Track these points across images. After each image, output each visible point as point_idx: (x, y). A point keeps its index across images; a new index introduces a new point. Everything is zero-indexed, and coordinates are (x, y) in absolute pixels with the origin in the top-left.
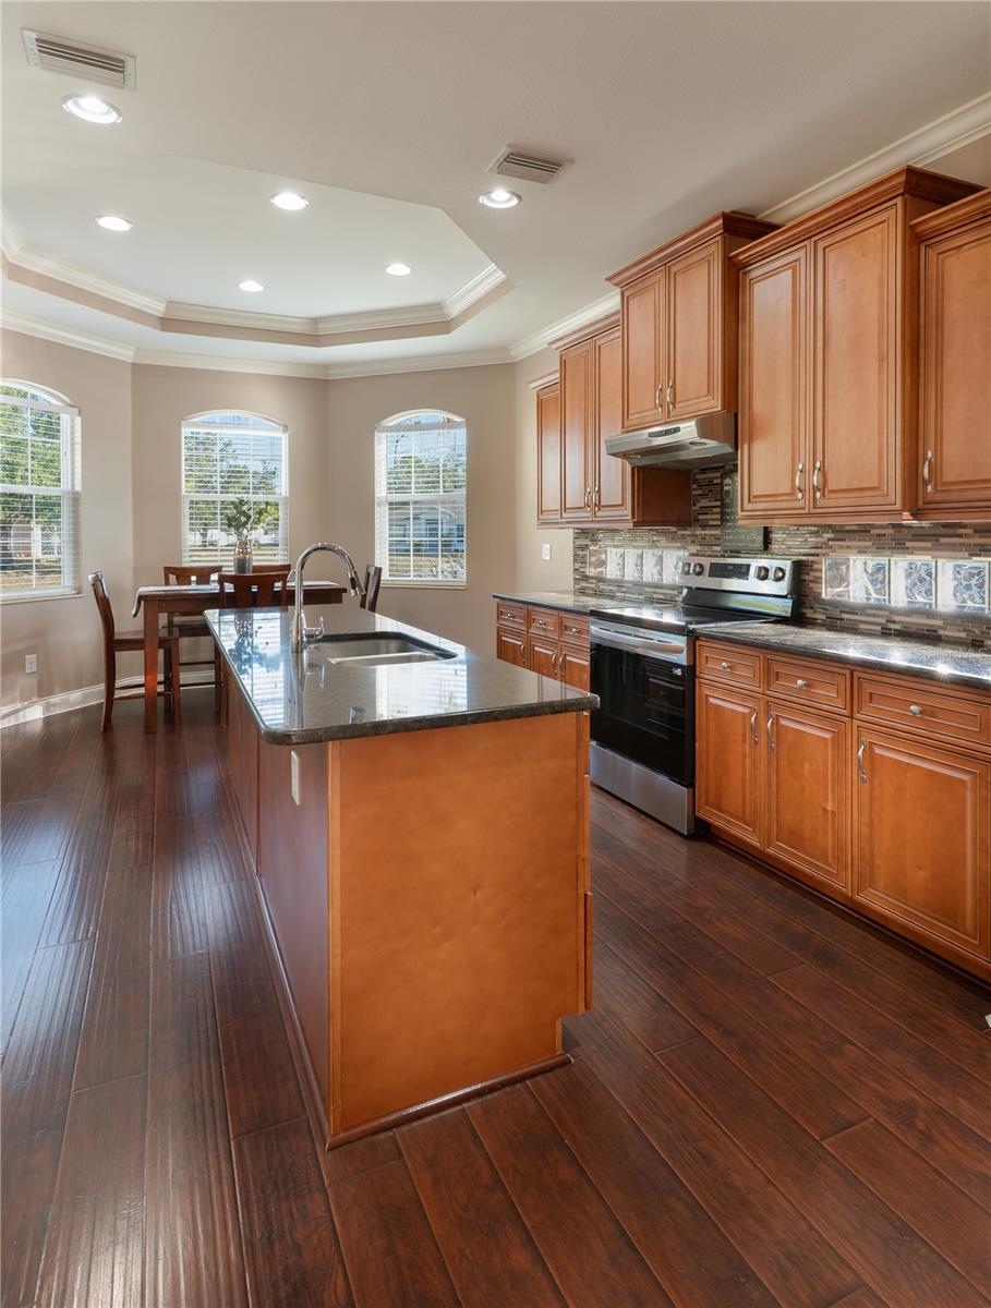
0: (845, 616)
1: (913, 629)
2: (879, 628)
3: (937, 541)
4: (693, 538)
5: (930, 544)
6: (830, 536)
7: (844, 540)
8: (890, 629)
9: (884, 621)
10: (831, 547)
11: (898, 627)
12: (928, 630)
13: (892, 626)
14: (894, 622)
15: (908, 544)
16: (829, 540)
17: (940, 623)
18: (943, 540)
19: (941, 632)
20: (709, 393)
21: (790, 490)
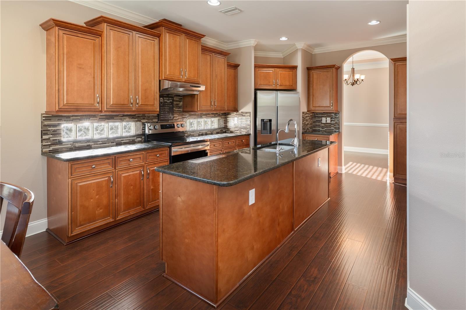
0: (191, 134)
2: (198, 135)
4: (144, 117)
5: (205, 116)
6: (188, 115)
7: (191, 116)
9: (199, 133)
11: (201, 133)
13: (200, 134)
14: (200, 133)
16: (188, 116)
17: (207, 131)
18: (208, 115)
19: (207, 133)
20: (198, 78)
21: (210, 105)
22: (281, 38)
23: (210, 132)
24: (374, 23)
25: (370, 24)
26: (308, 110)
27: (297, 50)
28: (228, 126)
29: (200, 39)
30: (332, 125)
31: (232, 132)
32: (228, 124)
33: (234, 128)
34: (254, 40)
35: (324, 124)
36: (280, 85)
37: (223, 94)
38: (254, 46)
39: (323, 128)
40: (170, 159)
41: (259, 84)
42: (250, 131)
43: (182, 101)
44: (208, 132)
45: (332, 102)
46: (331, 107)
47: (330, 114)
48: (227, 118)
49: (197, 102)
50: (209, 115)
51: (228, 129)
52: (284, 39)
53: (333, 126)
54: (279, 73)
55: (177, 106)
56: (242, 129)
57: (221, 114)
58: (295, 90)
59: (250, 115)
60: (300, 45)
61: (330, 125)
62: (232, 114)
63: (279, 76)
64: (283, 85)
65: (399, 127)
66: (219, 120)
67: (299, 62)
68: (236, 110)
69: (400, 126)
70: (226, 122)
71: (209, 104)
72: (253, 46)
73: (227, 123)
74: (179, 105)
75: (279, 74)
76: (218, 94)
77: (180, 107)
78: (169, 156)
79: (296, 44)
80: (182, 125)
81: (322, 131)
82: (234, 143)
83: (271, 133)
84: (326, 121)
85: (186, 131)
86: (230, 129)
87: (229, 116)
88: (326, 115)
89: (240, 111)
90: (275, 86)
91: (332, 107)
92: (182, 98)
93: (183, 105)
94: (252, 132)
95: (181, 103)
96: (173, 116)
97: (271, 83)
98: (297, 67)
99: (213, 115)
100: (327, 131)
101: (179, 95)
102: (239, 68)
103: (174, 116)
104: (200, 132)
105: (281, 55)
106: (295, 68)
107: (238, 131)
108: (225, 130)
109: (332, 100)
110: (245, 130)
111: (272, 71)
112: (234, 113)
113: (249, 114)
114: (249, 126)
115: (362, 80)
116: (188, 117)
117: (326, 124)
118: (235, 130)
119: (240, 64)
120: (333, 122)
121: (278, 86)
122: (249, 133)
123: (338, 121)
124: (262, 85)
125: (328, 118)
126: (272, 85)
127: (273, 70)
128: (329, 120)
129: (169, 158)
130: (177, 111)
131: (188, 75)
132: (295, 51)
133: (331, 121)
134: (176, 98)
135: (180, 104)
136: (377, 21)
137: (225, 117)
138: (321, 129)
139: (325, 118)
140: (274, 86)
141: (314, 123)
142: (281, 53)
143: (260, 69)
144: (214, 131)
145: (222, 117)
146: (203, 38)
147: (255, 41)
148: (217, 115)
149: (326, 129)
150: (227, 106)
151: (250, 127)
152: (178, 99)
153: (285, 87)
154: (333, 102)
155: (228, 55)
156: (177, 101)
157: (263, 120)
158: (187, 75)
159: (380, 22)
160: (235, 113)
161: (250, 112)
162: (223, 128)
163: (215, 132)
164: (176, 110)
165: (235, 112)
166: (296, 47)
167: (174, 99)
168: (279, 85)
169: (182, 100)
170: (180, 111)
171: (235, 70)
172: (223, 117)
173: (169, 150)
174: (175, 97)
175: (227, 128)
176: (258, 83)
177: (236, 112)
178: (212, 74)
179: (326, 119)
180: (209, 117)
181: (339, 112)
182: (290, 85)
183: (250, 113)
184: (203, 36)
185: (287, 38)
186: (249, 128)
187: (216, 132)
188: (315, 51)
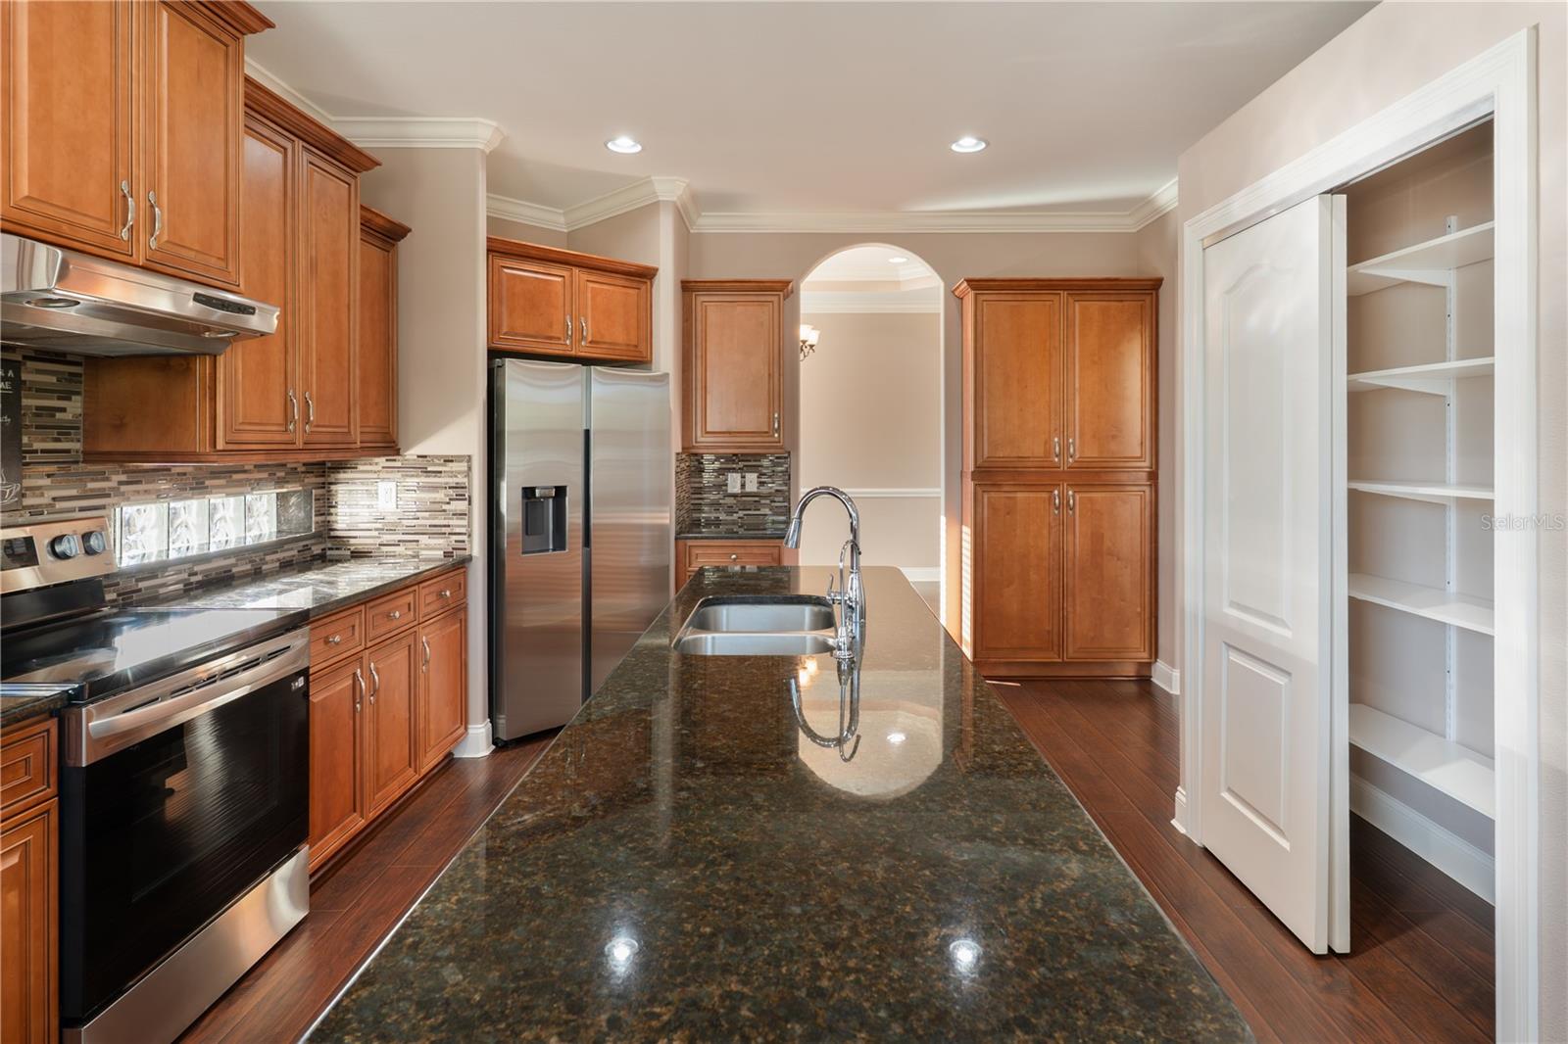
0: (141, 585)
1: (213, 576)
3: (231, 477)
5: (222, 482)
6: (124, 478)
7: (138, 482)
8: (192, 583)
9: (185, 576)
10: (123, 494)
11: (199, 578)
12: (225, 572)
13: (194, 579)
14: (196, 574)
15: (207, 483)
16: (121, 483)
17: (232, 561)
18: (235, 477)
19: (234, 570)
20: (226, 259)
21: (281, 420)
22: (612, 140)
23: (249, 567)
24: (968, 145)
25: (954, 147)
26: (686, 446)
27: (653, 208)
28: (336, 526)
29: (238, 35)
30: (763, 502)
31: (358, 555)
32: (332, 518)
33: (376, 533)
34: (494, 124)
35: (734, 496)
36: (590, 342)
37: (346, 364)
38: (488, 151)
39: (730, 511)
40: (61, 794)
41: (505, 330)
42: (471, 542)
43: (78, 393)
44: (236, 565)
45: (776, 415)
46: (773, 436)
47: (755, 461)
48: (333, 487)
49: (214, 398)
50: (245, 472)
51: (339, 542)
52: (624, 145)
53: (768, 502)
54: (589, 290)
55: (46, 421)
56: (424, 540)
57: (302, 469)
58: (645, 366)
59: (470, 468)
60: (670, 188)
61: (757, 499)
62: (361, 468)
63: (589, 303)
64: (605, 343)
65: (988, 498)
66: (282, 498)
67: (662, 254)
68: (388, 445)
69: (993, 494)
70: (326, 505)
71: (277, 415)
72: (483, 152)
73: (332, 510)
74: (59, 415)
75: (589, 295)
76: (319, 360)
77: (64, 431)
78: (53, 779)
79: (653, 178)
80: (93, 542)
81: (726, 523)
82: (412, 613)
83: (563, 548)
84: (743, 486)
85: (107, 576)
86: (352, 541)
87: (342, 476)
88: (741, 464)
89: (411, 454)
90: (572, 342)
91: (776, 435)
92: (80, 375)
93: (85, 415)
94: (477, 549)
95: (74, 407)
96: (16, 488)
97: (556, 331)
98: (654, 275)
99: (265, 475)
100: (747, 520)
101: (64, 354)
102: (402, 243)
103: (27, 483)
104: (196, 569)
105: (562, 219)
106: (644, 276)
107: (400, 549)
108: (323, 546)
109: (776, 409)
110: (441, 541)
111: (560, 279)
112: (377, 460)
113: (463, 466)
114: (465, 522)
115: (812, 346)
116: (123, 488)
117: (744, 499)
118: (378, 541)
119: (406, 224)
120: (764, 490)
121: (583, 343)
122: (467, 553)
123: (786, 484)
124: (516, 334)
125: (748, 475)
126: (559, 339)
127: (564, 273)
128: (752, 482)
129: (52, 790)
130: (43, 451)
131: (166, 231)
132: (647, 206)
133: (761, 484)
134: (39, 372)
135: (63, 410)
136: (981, 139)
137: (321, 480)
138: (722, 516)
139: (739, 475)
140: (568, 342)
141: (693, 496)
142: (561, 211)
143: (508, 264)
144: (268, 558)
145: (306, 480)
146: (254, 31)
147: (497, 128)
148: (282, 474)
149: (741, 513)
150: (361, 427)
151: (470, 525)
152: (54, 379)
153: (611, 352)
154: (779, 415)
155: (367, 169)
156: (42, 391)
157: (533, 490)
158: (161, 229)
159: (988, 144)
160: (382, 461)
161: (469, 456)
162: (313, 537)
163: (273, 561)
164: (37, 446)
165: (379, 456)
166: (655, 193)
167: (24, 377)
168: (590, 339)
169: (82, 388)
170: (68, 451)
171: (386, 253)
172: (312, 480)
173: (54, 732)
174: (29, 364)
175: (332, 534)
176: (500, 327)
177: (384, 455)
178: (289, 246)
179: (743, 477)
180: (240, 483)
181: (789, 453)
182: (628, 345)
183: (469, 458)
184: (254, 23)
185: (639, 143)
186: (463, 530)
187: (279, 560)
188: (701, 221)
